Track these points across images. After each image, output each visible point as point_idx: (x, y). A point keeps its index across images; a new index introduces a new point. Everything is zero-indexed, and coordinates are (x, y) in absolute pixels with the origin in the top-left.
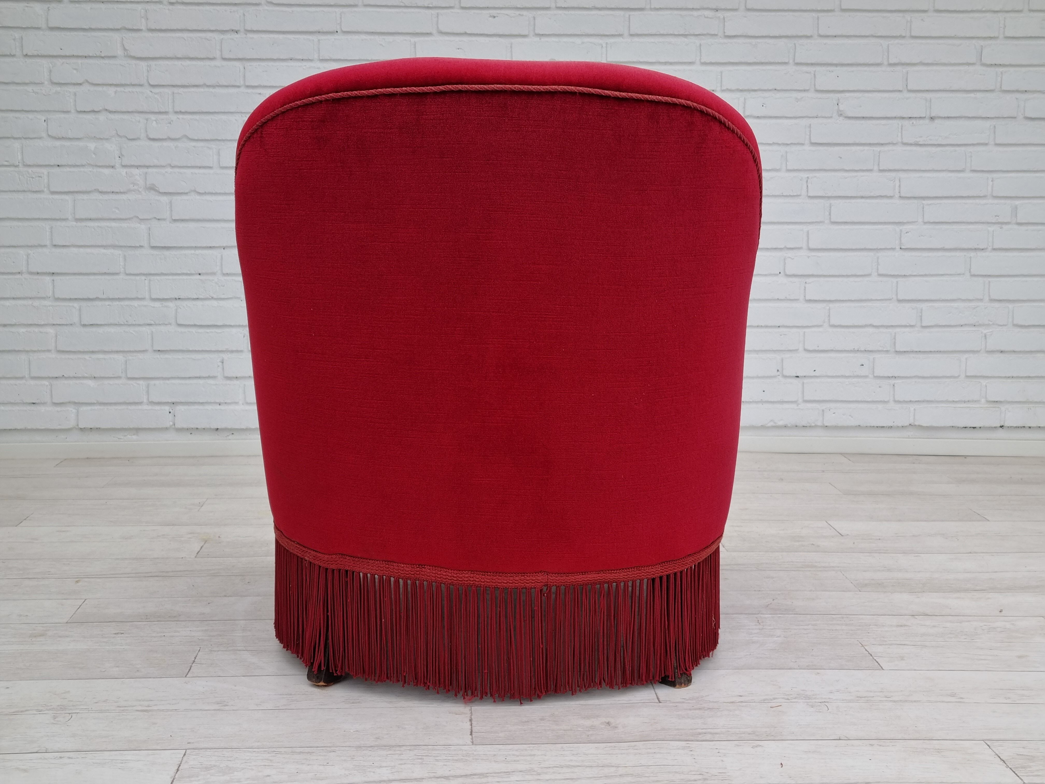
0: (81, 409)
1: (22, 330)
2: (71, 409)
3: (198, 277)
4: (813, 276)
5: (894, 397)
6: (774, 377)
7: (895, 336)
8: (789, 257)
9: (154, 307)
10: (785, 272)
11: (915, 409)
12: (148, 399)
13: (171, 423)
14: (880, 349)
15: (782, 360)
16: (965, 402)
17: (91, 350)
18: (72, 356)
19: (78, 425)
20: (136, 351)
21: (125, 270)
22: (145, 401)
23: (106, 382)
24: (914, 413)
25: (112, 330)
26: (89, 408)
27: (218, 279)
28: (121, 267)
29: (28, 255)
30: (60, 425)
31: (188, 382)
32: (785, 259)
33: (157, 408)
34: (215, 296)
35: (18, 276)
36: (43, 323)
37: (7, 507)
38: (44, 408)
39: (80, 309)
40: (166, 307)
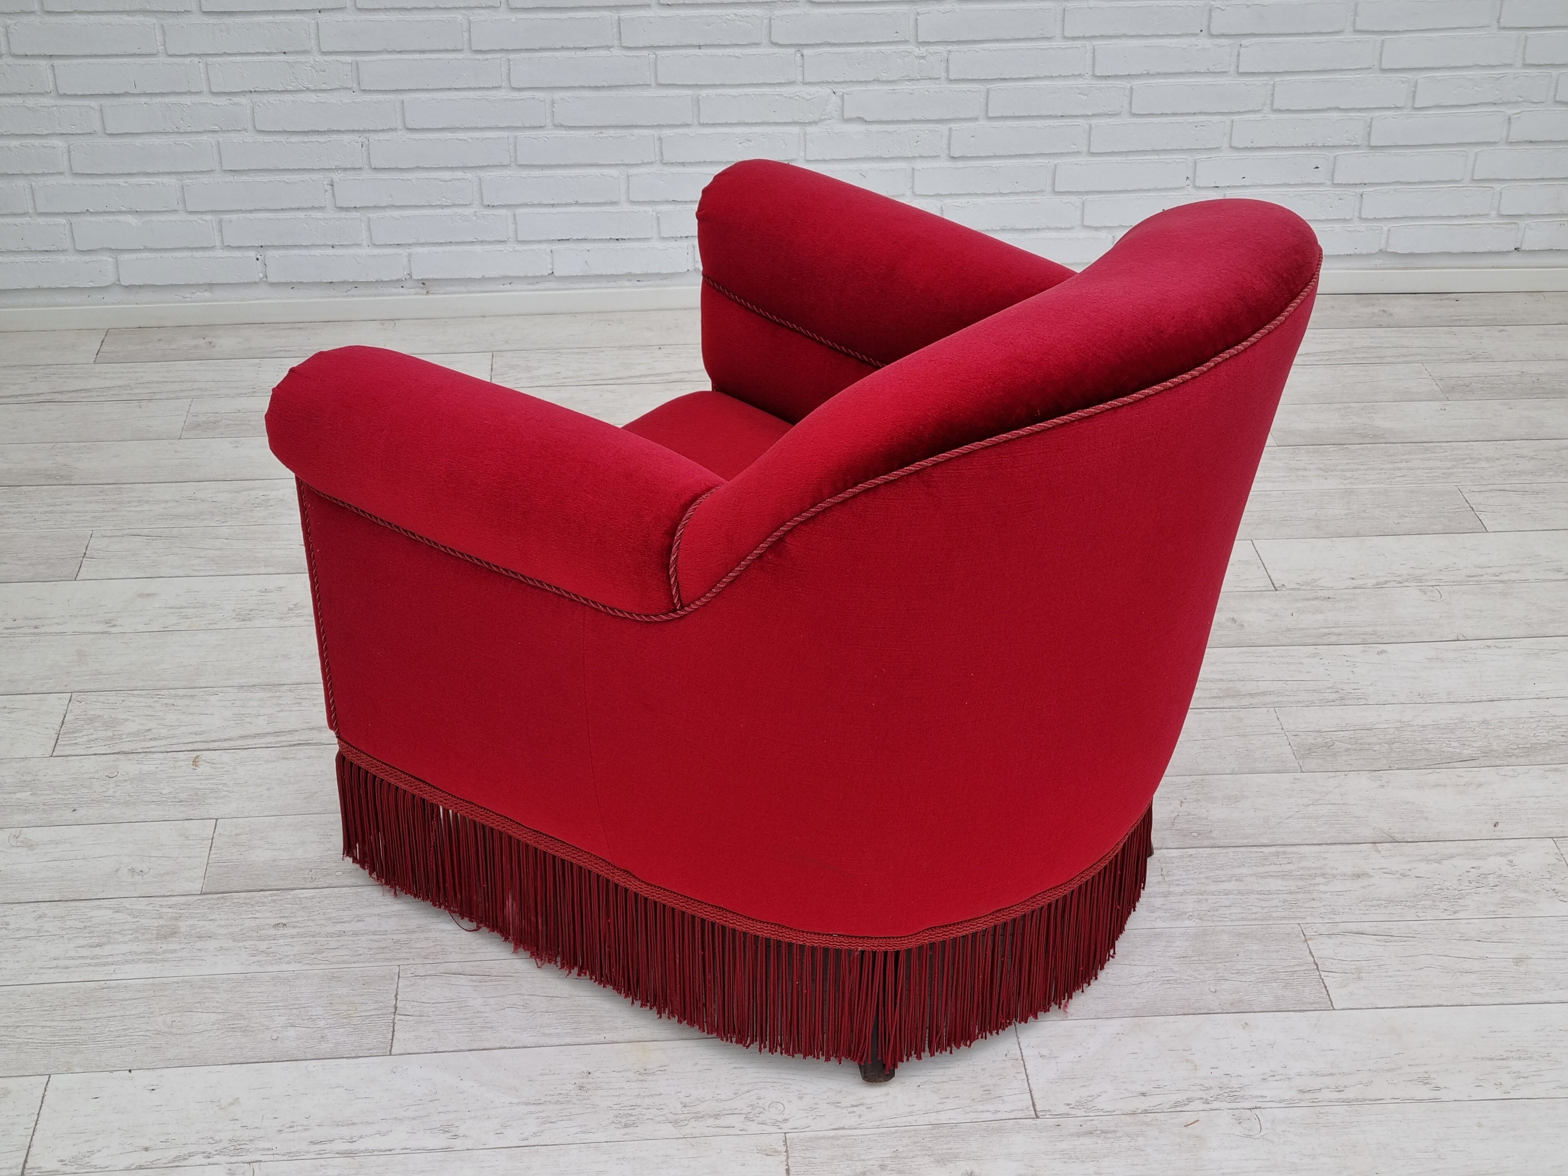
0: (122, 259)
1: (14, 143)
2: (107, 259)
3: (283, 57)
4: (1253, 35)
5: (1360, 212)
6: (1179, 187)
7: (1371, 122)
8: (1215, 8)
9: (217, 105)
10: (1209, 29)
11: (1389, 230)
12: (223, 242)
13: (261, 275)
14: (1347, 142)
15: (1195, 163)
17: (126, 172)
18: (97, 181)
19: (119, 280)
20: (195, 172)
21: (166, 49)
22: (218, 244)
23: (155, 218)
24: (1388, 235)
25: (156, 140)
26: (133, 256)
27: (314, 60)
28: (158, 44)
29: (7, 27)
30: (92, 282)
31: (281, 215)
32: (1211, 11)
33: (237, 254)
34: (312, 87)
36: (45, 132)
37: (51, 512)
38: (64, 258)
39: (101, 110)
40: (236, 104)
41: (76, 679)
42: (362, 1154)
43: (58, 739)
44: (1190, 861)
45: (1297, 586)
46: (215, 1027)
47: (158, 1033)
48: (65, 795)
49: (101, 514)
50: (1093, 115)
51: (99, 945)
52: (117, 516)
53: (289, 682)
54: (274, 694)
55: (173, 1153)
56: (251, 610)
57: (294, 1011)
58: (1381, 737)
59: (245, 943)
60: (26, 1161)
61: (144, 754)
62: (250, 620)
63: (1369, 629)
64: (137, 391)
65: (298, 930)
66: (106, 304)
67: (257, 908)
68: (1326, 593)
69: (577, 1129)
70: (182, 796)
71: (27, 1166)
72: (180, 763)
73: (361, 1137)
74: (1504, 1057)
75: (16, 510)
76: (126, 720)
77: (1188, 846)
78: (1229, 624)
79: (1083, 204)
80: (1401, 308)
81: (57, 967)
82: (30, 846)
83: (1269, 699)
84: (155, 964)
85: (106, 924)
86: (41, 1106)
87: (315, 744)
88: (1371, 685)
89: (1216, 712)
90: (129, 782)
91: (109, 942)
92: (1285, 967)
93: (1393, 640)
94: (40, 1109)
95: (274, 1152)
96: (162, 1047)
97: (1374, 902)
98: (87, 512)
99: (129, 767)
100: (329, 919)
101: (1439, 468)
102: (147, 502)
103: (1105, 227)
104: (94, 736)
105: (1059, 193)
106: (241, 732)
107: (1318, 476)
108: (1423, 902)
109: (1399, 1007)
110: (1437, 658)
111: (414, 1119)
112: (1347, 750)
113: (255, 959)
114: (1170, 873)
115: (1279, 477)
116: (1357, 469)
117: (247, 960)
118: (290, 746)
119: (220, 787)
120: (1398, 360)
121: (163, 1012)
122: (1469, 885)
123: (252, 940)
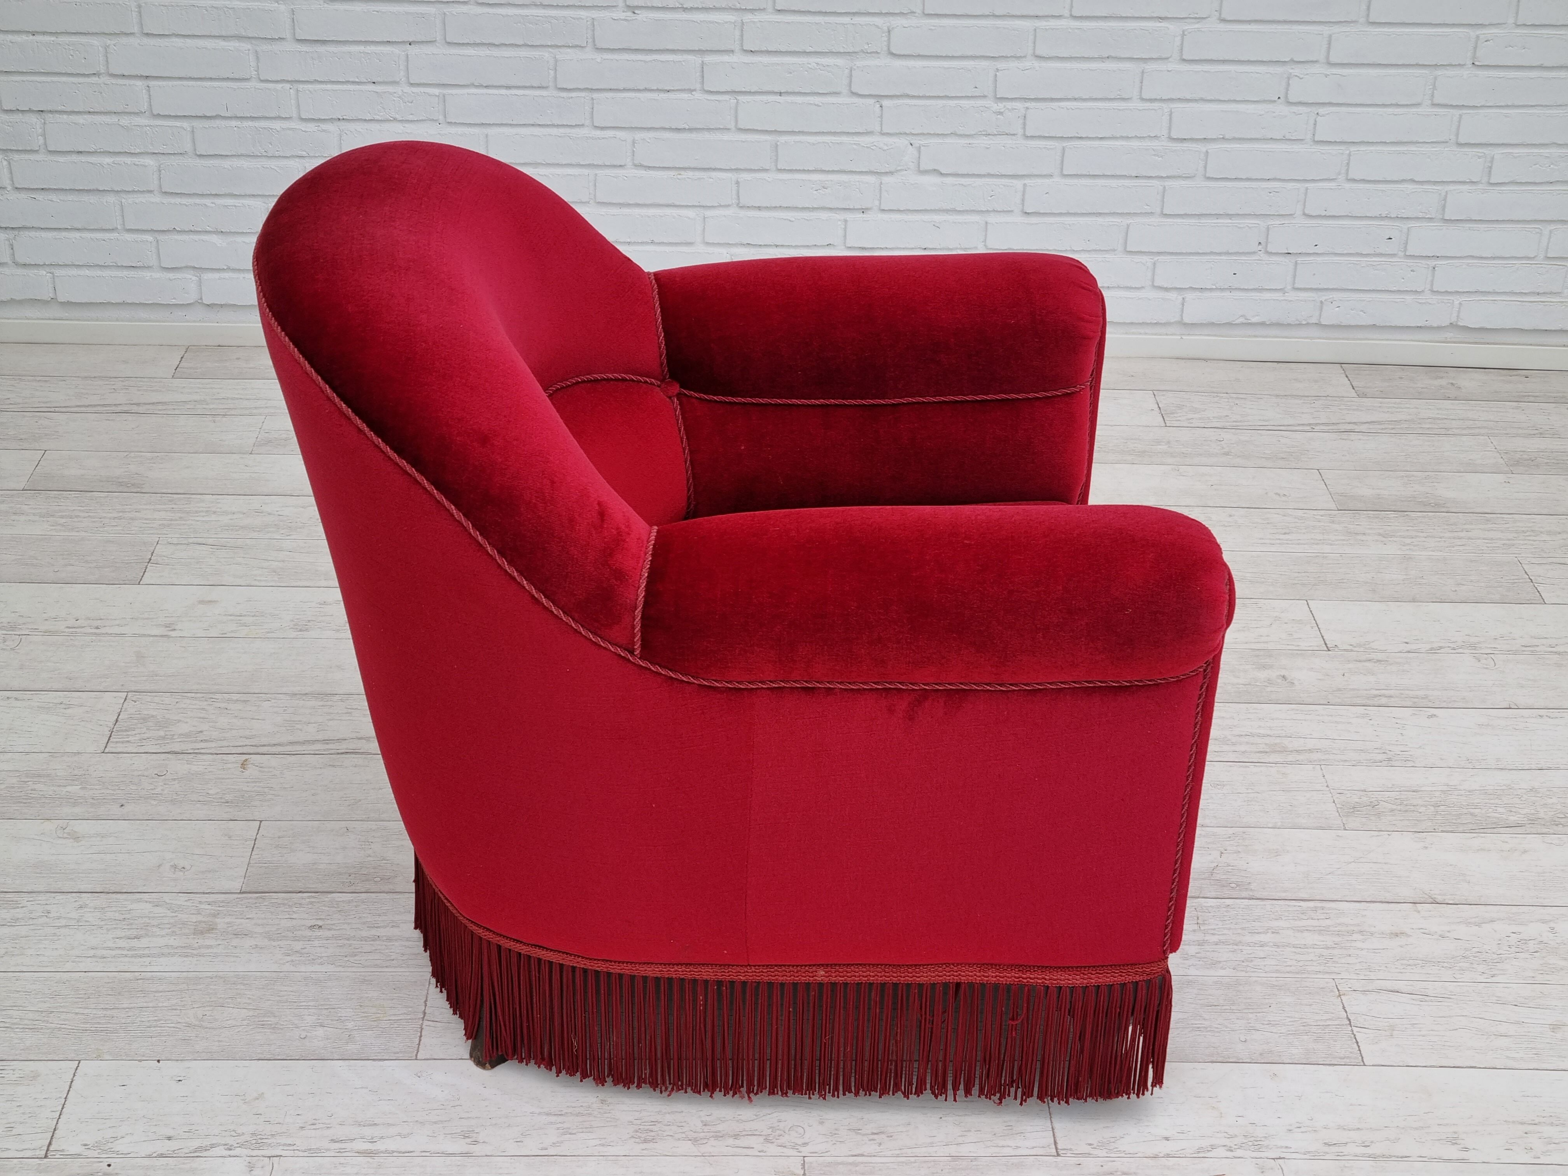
0: (205, 278)
1: (108, 160)
2: (189, 275)
3: (372, 87)
4: (1331, 104)
5: (1432, 285)
6: (1254, 253)
7: (1446, 196)
8: (1296, 76)
9: (305, 131)
10: (1286, 97)
11: (1460, 304)
14: (1421, 215)
15: (1268, 229)
16: (1538, 294)
17: (214, 193)
18: (185, 201)
19: (201, 299)
21: (258, 74)
23: (240, 239)
24: (1460, 308)
25: (244, 163)
26: (216, 275)
27: (402, 91)
28: (252, 69)
29: (106, 48)
30: (174, 299)
32: (1289, 78)
34: (399, 117)
35: (94, 79)
36: (138, 151)
37: (120, 518)
38: (149, 274)
39: (193, 131)
40: (324, 131)
41: (133, 679)
42: (382, 1155)
43: (110, 736)
44: (1227, 911)
45: (1350, 648)
46: (245, 1023)
47: (189, 1025)
48: (114, 790)
49: (169, 522)
50: (1168, 177)
51: (137, 937)
52: (184, 524)
53: (341, 692)
54: (326, 703)
55: (196, 1144)
56: (309, 621)
57: (324, 1012)
58: (1427, 799)
59: (279, 943)
60: (50, 1144)
61: (195, 755)
62: (307, 630)
63: (1421, 693)
64: (211, 406)
65: (333, 932)
66: (188, 321)
67: (295, 909)
68: (1380, 656)
69: (597, 1142)
70: (228, 797)
71: (51, 1148)
72: (229, 766)
73: (382, 1138)
74: (1536, 1122)
75: (87, 515)
76: (179, 721)
77: (1226, 896)
78: (1279, 681)
79: (1154, 264)
80: (1469, 382)
81: (94, 956)
82: (76, 838)
83: (1315, 756)
84: (191, 959)
85: (146, 917)
86: (69, 1091)
87: (362, 753)
88: (1420, 747)
89: (1261, 766)
90: (176, 782)
91: (147, 935)
92: (1317, 1021)
93: (1444, 705)
94: (68, 1094)
95: (295, 1147)
96: (191, 1040)
97: (1411, 962)
98: (155, 519)
99: (178, 766)
100: (364, 923)
101: (1500, 539)
102: (215, 512)
103: (1176, 289)
104: (146, 736)
105: (1131, 252)
106: (291, 738)
107: (1377, 541)
108: (1461, 964)
109: (1431, 1067)
110: (1488, 725)
111: (435, 1123)
112: (1392, 810)
113: (289, 958)
114: (1206, 922)
115: (1337, 540)
116: (1417, 537)
117: (280, 959)
118: (338, 754)
119: (266, 790)
120: (1464, 432)
121: (194, 1006)
122: (1509, 949)
123: (287, 940)
